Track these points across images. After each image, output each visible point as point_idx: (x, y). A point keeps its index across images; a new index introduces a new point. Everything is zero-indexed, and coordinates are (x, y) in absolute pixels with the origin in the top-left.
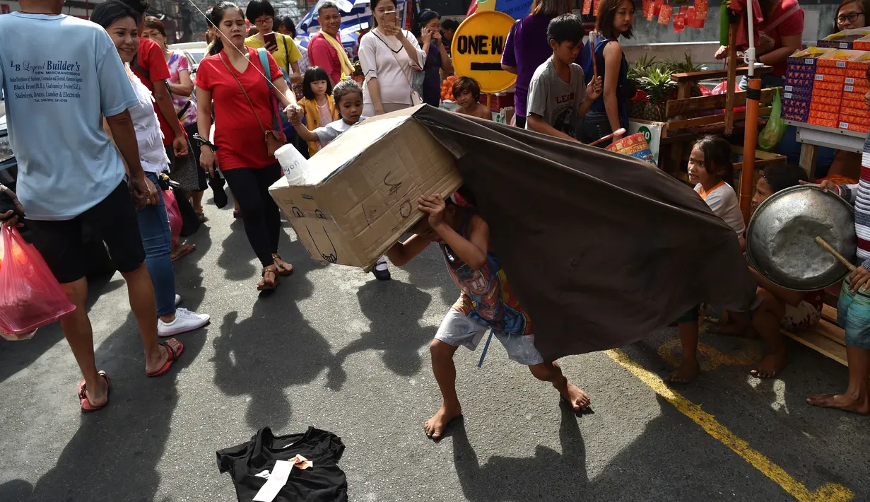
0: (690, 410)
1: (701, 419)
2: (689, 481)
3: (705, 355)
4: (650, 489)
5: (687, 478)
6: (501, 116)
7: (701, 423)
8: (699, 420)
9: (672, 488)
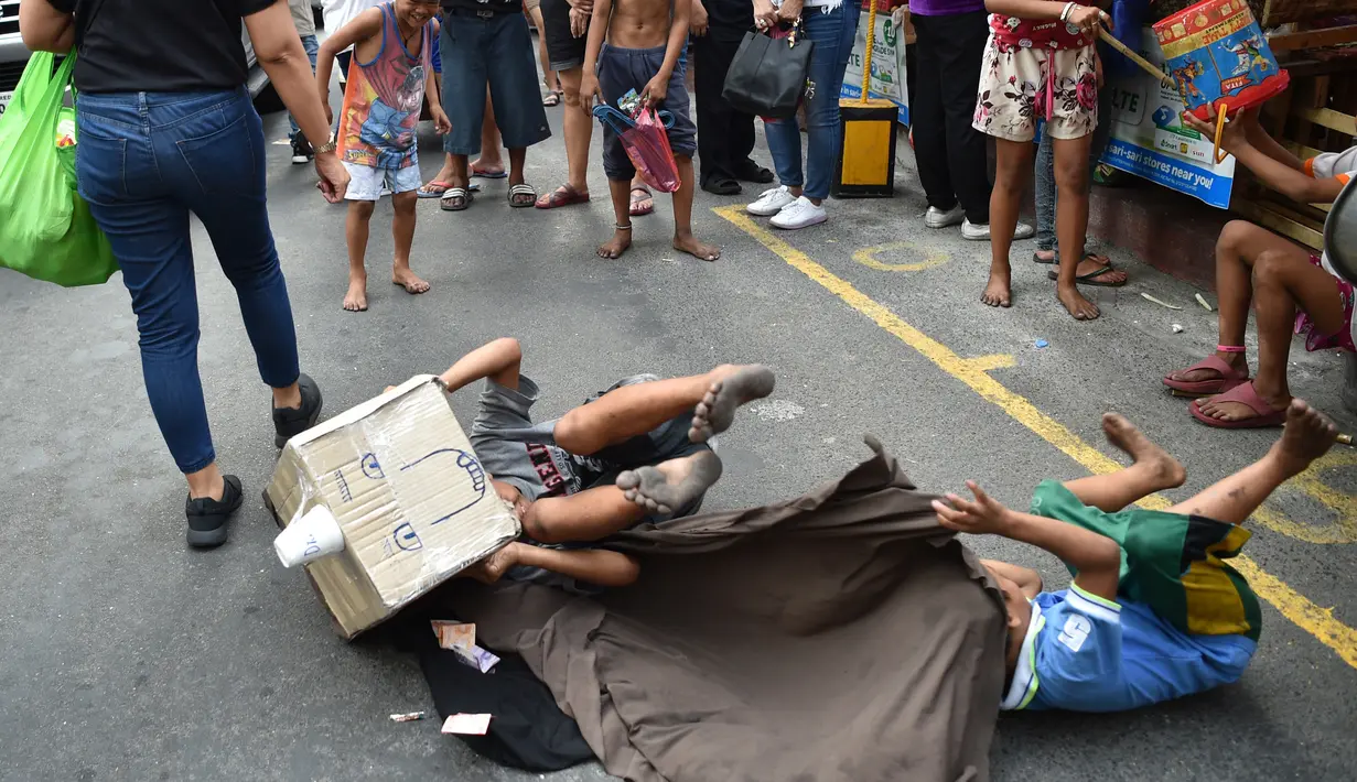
0: (1308, 617)
1: (1334, 636)
2: (1311, 752)
3: (1338, 513)
4: (1230, 759)
5: (1307, 747)
6: (895, 22)
7: (1333, 644)
8: (1329, 639)
9: (1277, 764)
